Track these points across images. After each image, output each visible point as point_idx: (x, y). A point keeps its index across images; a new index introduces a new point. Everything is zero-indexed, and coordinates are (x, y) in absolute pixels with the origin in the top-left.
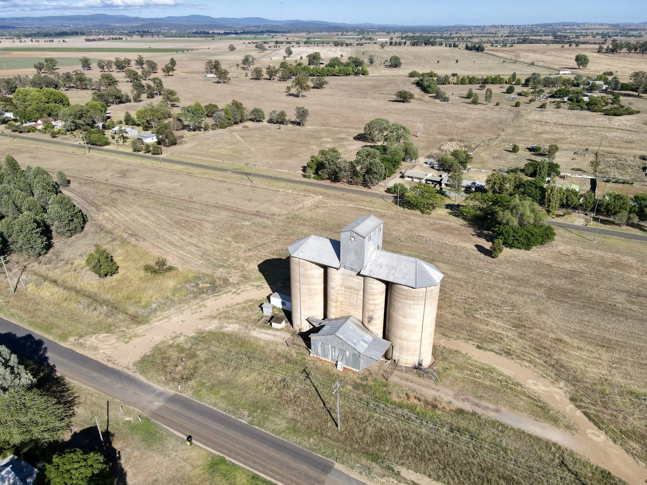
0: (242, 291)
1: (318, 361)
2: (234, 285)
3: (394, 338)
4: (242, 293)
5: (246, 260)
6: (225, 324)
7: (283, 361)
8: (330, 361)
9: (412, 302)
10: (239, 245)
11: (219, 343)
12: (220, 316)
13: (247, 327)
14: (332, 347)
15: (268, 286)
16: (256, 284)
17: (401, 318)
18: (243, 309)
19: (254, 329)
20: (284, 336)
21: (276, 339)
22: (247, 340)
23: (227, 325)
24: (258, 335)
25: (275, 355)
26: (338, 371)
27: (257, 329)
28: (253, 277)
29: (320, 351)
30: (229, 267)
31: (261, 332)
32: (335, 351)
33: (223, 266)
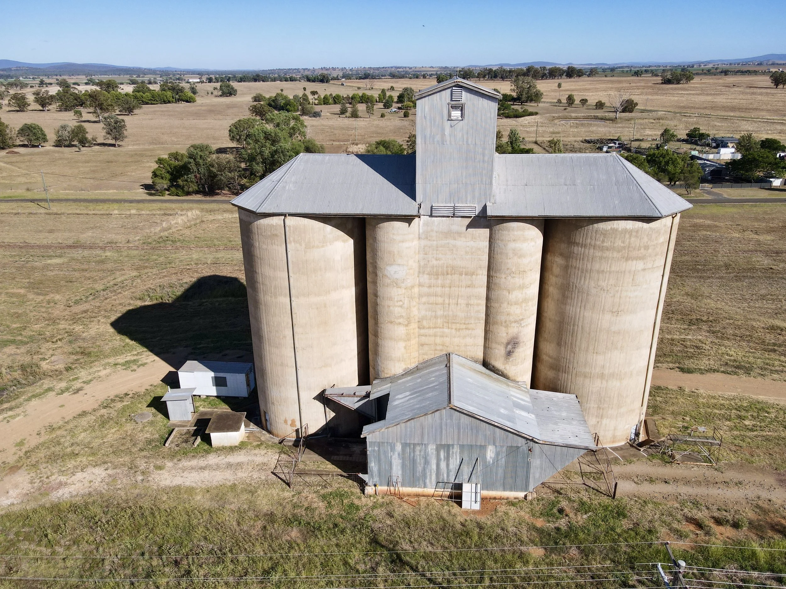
0: (87, 382)
1: (396, 501)
2: (57, 374)
3: (580, 380)
4: (86, 387)
5: (75, 319)
6: (57, 478)
7: (294, 533)
8: (430, 490)
9: (640, 265)
10: (48, 298)
11: (50, 544)
12: (33, 459)
13: (133, 467)
14: (439, 448)
15: (157, 358)
16: (121, 359)
17: (606, 320)
18: (104, 422)
19: (160, 468)
20: (259, 459)
21: (242, 474)
22: (146, 504)
23: (63, 479)
24: (178, 481)
25: (259, 524)
26: (467, 512)
27: (169, 464)
28: (107, 348)
29: (397, 471)
30: (32, 339)
31: (184, 470)
32: (447, 458)
33: (13, 342)
